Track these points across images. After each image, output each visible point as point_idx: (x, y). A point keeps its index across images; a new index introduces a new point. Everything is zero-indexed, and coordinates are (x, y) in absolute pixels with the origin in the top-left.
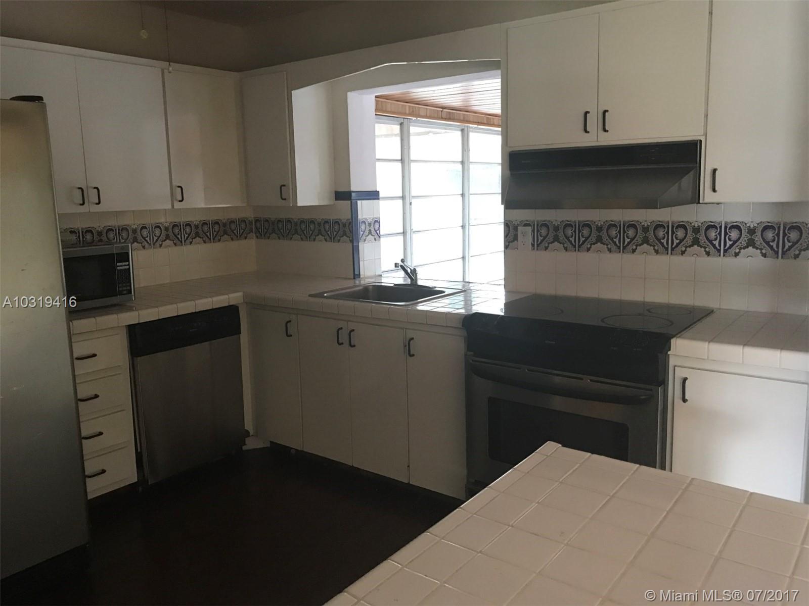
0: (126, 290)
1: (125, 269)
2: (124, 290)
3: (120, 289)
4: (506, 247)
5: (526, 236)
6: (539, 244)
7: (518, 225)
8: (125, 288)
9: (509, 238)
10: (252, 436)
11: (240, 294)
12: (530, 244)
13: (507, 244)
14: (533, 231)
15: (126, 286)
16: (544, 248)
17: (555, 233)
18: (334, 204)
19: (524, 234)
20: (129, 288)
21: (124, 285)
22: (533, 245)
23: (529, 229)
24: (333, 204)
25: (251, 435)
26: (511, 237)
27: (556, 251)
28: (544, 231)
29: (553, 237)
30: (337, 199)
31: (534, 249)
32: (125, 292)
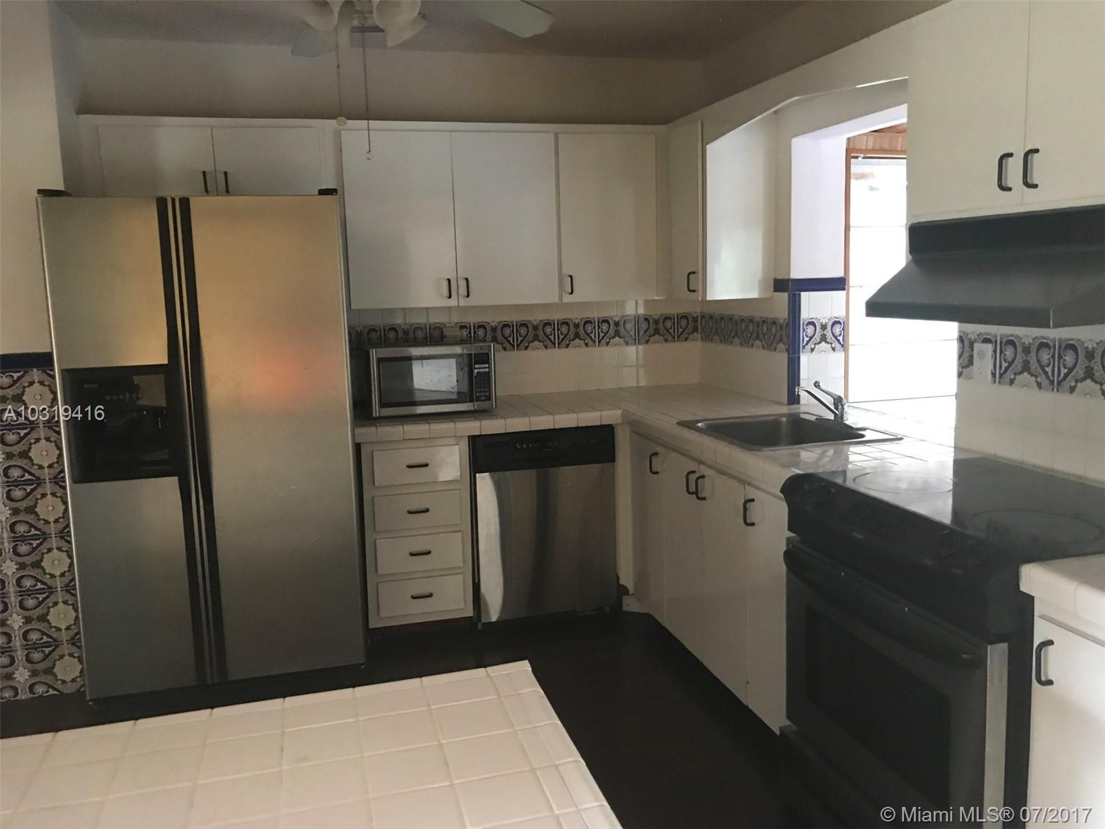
0: (484, 396)
1: (485, 372)
2: (482, 396)
3: (478, 394)
4: (960, 375)
5: (985, 357)
6: (1001, 375)
7: (975, 341)
8: (483, 394)
9: (964, 360)
10: (633, 594)
11: (620, 412)
12: (990, 373)
13: (961, 370)
14: (995, 351)
15: (485, 392)
16: (1009, 381)
17: (1025, 358)
18: (772, 297)
19: (982, 354)
20: (488, 394)
21: (483, 390)
22: (994, 375)
23: (990, 347)
24: (770, 296)
25: (630, 593)
26: (966, 359)
27: (1025, 387)
28: (1009, 353)
29: (1022, 364)
30: (775, 290)
31: (995, 382)
32: (483, 398)
